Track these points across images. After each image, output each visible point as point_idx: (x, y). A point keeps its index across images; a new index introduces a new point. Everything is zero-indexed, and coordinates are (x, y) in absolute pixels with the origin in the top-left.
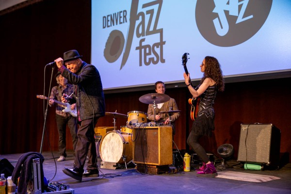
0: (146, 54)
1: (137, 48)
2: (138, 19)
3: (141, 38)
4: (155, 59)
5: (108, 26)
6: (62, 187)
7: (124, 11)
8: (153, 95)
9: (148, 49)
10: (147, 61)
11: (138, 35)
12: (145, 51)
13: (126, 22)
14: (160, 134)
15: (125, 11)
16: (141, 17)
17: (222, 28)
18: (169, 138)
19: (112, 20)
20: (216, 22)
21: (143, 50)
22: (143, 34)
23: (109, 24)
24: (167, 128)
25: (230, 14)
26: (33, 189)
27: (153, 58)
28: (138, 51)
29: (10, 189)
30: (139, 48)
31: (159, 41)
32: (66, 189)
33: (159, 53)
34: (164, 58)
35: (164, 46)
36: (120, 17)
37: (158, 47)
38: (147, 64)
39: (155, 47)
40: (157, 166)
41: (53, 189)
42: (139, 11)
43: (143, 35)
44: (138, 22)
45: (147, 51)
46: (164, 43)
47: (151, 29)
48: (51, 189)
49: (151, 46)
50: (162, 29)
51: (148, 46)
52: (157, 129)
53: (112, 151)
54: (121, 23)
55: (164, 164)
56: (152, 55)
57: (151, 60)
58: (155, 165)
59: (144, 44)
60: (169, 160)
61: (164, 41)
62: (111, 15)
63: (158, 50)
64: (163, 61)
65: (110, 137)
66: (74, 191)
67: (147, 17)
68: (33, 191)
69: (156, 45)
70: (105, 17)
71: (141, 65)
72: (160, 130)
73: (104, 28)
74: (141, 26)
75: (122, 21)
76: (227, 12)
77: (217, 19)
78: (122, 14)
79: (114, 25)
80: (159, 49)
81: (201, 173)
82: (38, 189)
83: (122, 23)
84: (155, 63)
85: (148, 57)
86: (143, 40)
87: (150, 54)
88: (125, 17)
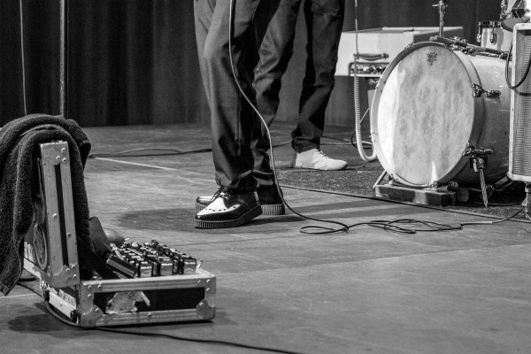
6: (166, 263)
26: (48, 264)
41: (131, 267)
48: (120, 267)
53: (425, 128)
65: (420, 67)
66: (213, 280)
82: (66, 262)
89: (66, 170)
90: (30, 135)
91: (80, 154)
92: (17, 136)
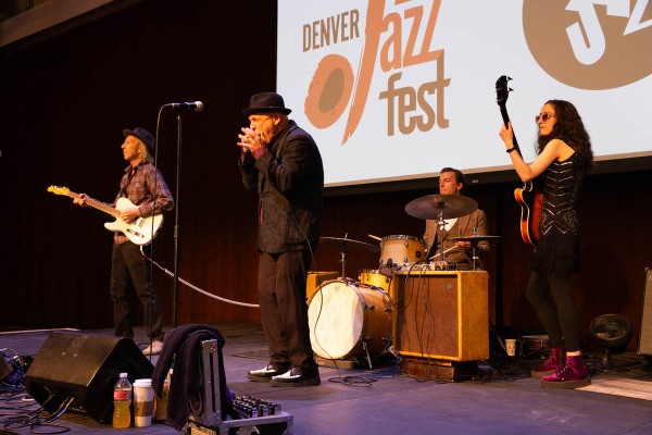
0: (403, 109)
1: (382, 96)
2: (385, 29)
3: (393, 71)
4: (426, 120)
5: (315, 47)
6: (265, 408)
7: (352, 12)
8: (436, 199)
9: (407, 97)
10: (407, 124)
11: (386, 66)
12: (402, 101)
13: (358, 35)
14: (463, 289)
15: (356, 11)
16: (391, 25)
17: (588, 45)
18: (481, 299)
19: (325, 33)
20: (573, 31)
21: (396, 99)
22: (396, 63)
23: (318, 42)
24: (477, 275)
25: (610, 12)
26: (203, 410)
27: (420, 118)
28: (386, 101)
29: (141, 409)
30: (388, 95)
31: (434, 78)
32: (273, 413)
33: (434, 107)
34: (446, 118)
35: (446, 89)
36: (344, 26)
37: (431, 92)
38: (406, 131)
39: (426, 92)
40: (453, 362)
41: (246, 411)
42: (387, 12)
43: (398, 66)
44: (384, 37)
45: (407, 102)
46: (447, 82)
47: (417, 51)
48: (239, 411)
49: (417, 90)
50: (443, 51)
51: (410, 90)
52: (456, 276)
54: (344, 39)
55: (470, 359)
56: (419, 111)
57: (416, 121)
58: (448, 361)
59: (398, 85)
60: (481, 350)
61: (446, 77)
62: (322, 21)
63: (431, 99)
64: (444, 124)
65: (331, 293)
66: (291, 417)
67: (407, 24)
68: (200, 415)
69: (429, 87)
70: (308, 26)
71: (391, 132)
72: (463, 279)
73: (305, 50)
74: (392, 44)
75: (347, 33)
76: (600, 10)
77: (577, 25)
78: (347, 19)
79: (328, 44)
80: (435, 96)
81: (551, 380)
82: (214, 410)
83: (347, 39)
84: (425, 128)
85: (408, 115)
86: (397, 77)
87: (412, 107)
88: (354, 24)
89: (215, 356)
90: (193, 337)
91: (221, 344)
92: (185, 336)
